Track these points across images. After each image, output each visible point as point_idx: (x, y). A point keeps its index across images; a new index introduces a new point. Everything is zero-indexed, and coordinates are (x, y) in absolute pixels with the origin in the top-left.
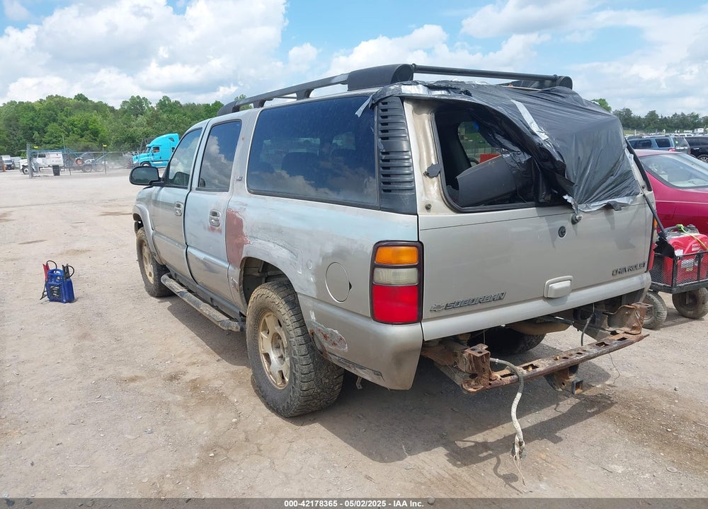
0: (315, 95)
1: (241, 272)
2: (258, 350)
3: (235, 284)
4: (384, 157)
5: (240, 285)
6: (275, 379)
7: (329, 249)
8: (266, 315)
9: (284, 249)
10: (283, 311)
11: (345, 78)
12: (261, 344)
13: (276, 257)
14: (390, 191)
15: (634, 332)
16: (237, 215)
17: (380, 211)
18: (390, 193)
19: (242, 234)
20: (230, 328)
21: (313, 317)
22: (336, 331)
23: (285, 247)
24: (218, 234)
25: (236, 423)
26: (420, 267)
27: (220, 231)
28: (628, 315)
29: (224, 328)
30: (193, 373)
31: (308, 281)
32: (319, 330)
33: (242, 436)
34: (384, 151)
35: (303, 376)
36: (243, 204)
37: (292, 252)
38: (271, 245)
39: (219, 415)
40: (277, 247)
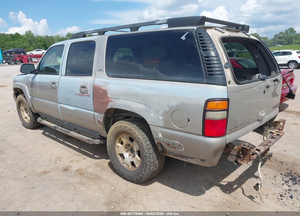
0: (142, 30)
1: (104, 115)
2: (115, 152)
3: (99, 122)
4: (206, 59)
5: (103, 122)
6: (128, 166)
7: (174, 103)
8: (121, 136)
9: (140, 104)
10: (138, 134)
11: (166, 21)
12: (117, 149)
13: (135, 108)
14: (212, 75)
15: (280, 131)
16: (102, 88)
17: (207, 85)
18: (213, 76)
19: (107, 97)
20: (94, 143)
21: (160, 135)
22: (177, 142)
23: (140, 103)
24: (87, 97)
25: (114, 189)
26: (227, 110)
27: (89, 96)
28: (277, 125)
29: (90, 143)
30: (75, 167)
31: (158, 119)
32: (164, 142)
33: (121, 195)
34: (206, 56)
35: (151, 163)
36: (105, 82)
37: (146, 105)
38: (130, 102)
39: (103, 186)
40: (134, 103)
